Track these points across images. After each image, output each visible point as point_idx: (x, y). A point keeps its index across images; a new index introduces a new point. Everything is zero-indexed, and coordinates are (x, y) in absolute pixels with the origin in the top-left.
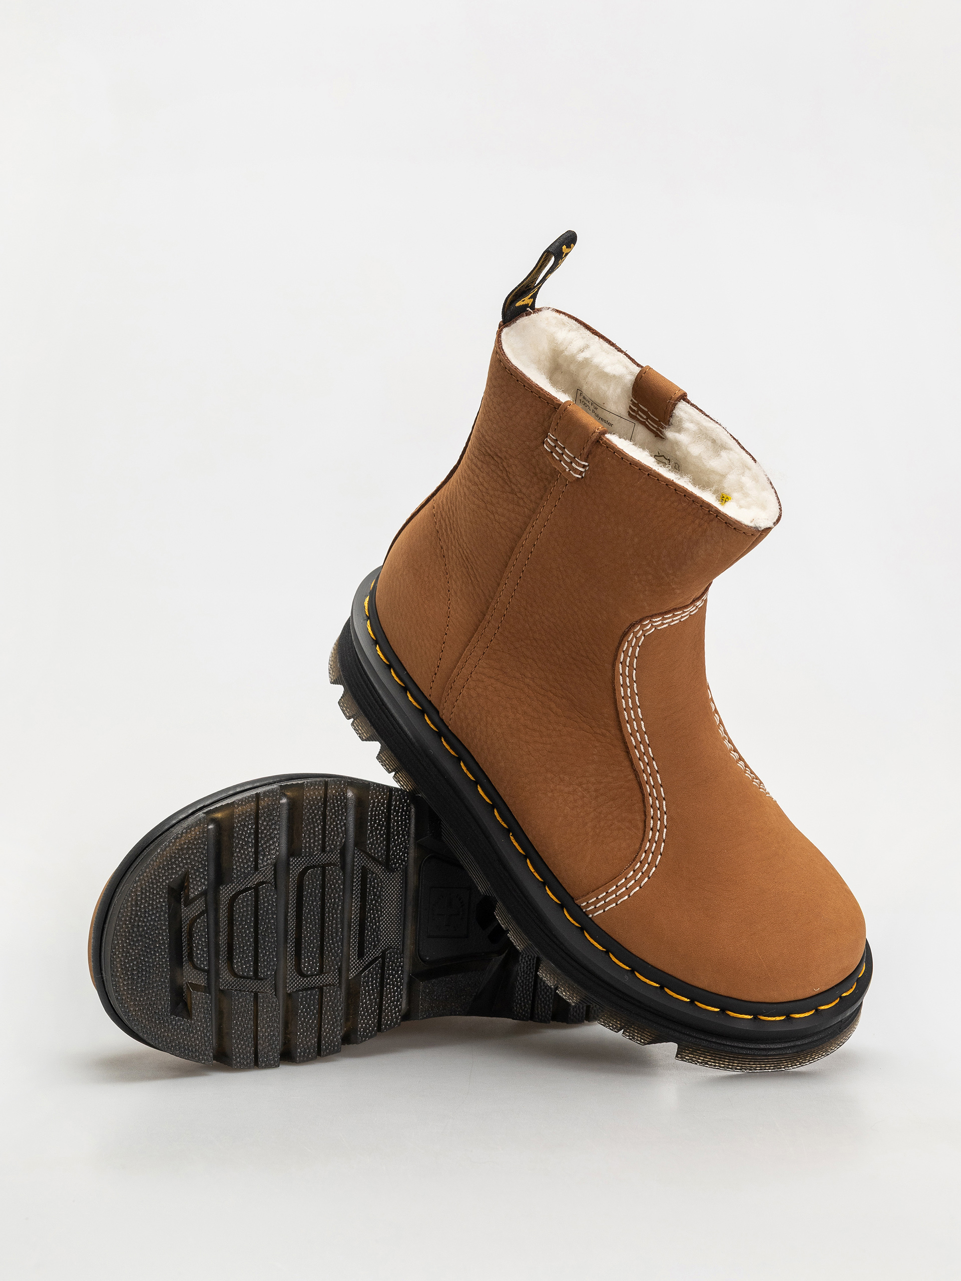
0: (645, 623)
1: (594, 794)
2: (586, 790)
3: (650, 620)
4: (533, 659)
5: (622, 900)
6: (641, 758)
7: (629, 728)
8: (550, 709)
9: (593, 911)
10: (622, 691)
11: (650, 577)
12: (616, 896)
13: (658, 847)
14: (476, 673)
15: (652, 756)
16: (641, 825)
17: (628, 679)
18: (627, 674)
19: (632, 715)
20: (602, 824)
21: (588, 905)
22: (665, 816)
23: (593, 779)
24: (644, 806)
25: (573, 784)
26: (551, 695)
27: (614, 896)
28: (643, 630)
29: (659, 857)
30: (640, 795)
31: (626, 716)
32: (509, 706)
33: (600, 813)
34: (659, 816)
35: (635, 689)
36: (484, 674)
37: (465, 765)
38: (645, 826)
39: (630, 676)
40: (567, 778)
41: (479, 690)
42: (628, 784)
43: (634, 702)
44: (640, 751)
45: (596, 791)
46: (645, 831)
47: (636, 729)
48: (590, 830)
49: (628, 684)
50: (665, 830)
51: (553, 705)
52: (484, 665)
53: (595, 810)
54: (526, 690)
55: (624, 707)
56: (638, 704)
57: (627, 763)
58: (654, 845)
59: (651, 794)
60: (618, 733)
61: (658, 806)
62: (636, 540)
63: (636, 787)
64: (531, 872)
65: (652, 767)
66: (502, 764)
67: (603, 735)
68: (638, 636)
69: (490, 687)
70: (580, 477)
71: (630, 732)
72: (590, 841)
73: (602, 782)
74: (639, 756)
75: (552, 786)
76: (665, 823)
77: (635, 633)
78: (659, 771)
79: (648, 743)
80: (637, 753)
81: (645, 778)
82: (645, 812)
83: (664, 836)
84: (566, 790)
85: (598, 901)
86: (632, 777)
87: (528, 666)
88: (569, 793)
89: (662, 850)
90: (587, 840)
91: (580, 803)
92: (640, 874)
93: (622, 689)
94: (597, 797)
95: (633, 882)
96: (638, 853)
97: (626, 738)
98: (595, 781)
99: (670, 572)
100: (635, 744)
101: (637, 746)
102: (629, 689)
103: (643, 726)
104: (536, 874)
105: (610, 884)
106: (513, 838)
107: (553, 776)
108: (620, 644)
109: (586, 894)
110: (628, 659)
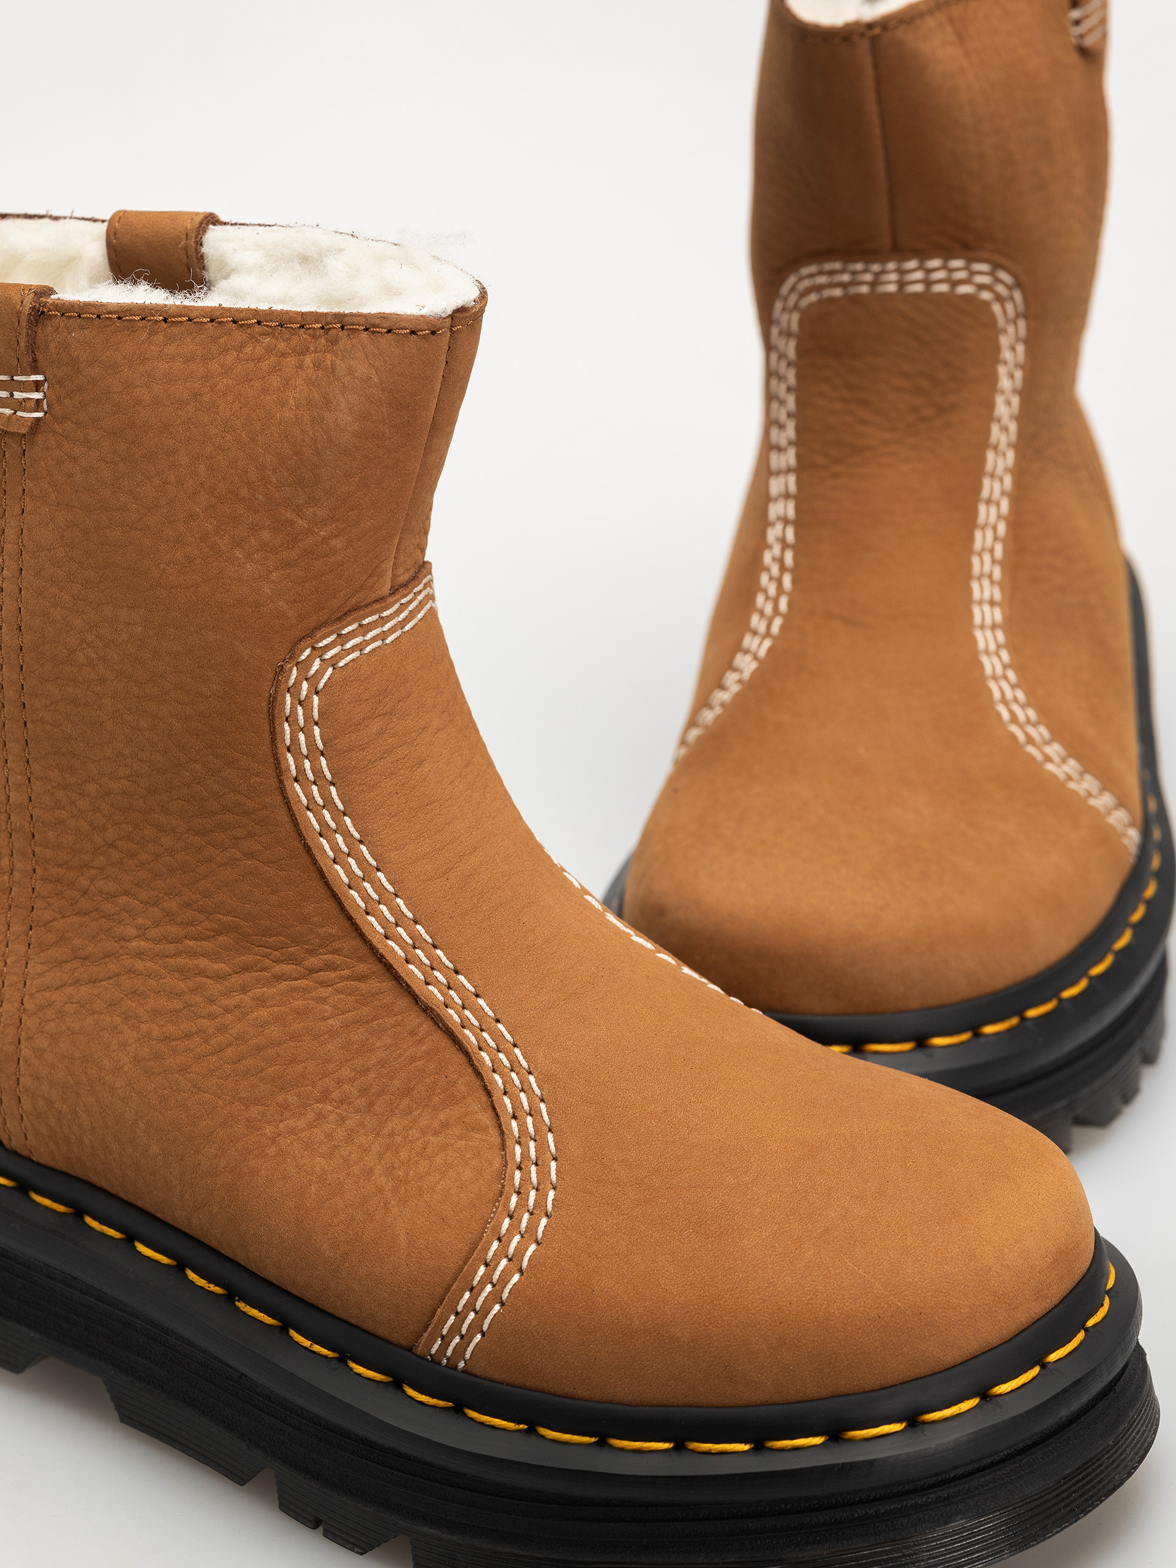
0: (303, 657)
1: (361, 1102)
2: (342, 1102)
3: (314, 648)
4: (127, 893)
5: (509, 1286)
6: (429, 980)
7: (376, 924)
8: (201, 973)
9: (460, 1350)
10: (327, 847)
11: (266, 535)
12: (494, 1286)
13: (542, 1146)
14: (31, 995)
15: (450, 965)
16: (486, 1118)
17: (325, 812)
18: (320, 801)
19: (370, 890)
20: (404, 1155)
21: (446, 1340)
22: (532, 1079)
23: (346, 1072)
24: (479, 1074)
25: (310, 1105)
26: (191, 943)
27: (489, 1288)
28: (306, 679)
29: (553, 1164)
30: (460, 1058)
31: (359, 900)
32: (118, 1020)
33: (392, 1135)
34: (517, 1082)
35: (352, 829)
36: (47, 988)
37: (95, 1218)
38: (497, 1115)
39: (329, 803)
40: (291, 1098)
41: (51, 1027)
42: (424, 1048)
43: (361, 862)
44: (420, 965)
45: (363, 1092)
46: (500, 1126)
47: (392, 919)
48: (383, 1179)
49: (333, 825)
50: (543, 1106)
51: (203, 962)
52: (40, 968)
53: (378, 1135)
54: (139, 965)
55: (346, 880)
56: (374, 863)
57: (404, 1003)
58: (532, 1144)
59: (483, 1045)
60: (356, 943)
61: (506, 1063)
62: (202, 469)
63: (445, 1042)
64: (306, 1348)
65: (460, 989)
66: (155, 1149)
67: (330, 967)
68: (303, 697)
69: (69, 1008)
70: (40, 415)
71: (382, 931)
72: (393, 1202)
73: (368, 1070)
74: (422, 977)
75: (269, 1130)
76: (537, 1091)
77: (294, 690)
78: (479, 992)
79: (430, 940)
80: (416, 971)
81: (456, 1017)
82: (485, 1088)
83: (546, 1118)
84: (301, 1123)
85: (460, 1316)
86: (427, 1026)
87: (124, 914)
88: (310, 1126)
89: (553, 1148)
90: (385, 1205)
91: (340, 1134)
92: (526, 1216)
93: (325, 841)
94: (371, 1104)
95: (517, 1238)
96: (503, 1175)
97: (379, 946)
98: (353, 1074)
99: (301, 502)
100: (403, 954)
101: (409, 957)
102: (337, 836)
103: (403, 908)
104: (317, 1348)
105: (470, 1266)
106: (243, 1304)
107: (261, 1108)
108: (274, 735)
109: (429, 1319)
110: (307, 764)
